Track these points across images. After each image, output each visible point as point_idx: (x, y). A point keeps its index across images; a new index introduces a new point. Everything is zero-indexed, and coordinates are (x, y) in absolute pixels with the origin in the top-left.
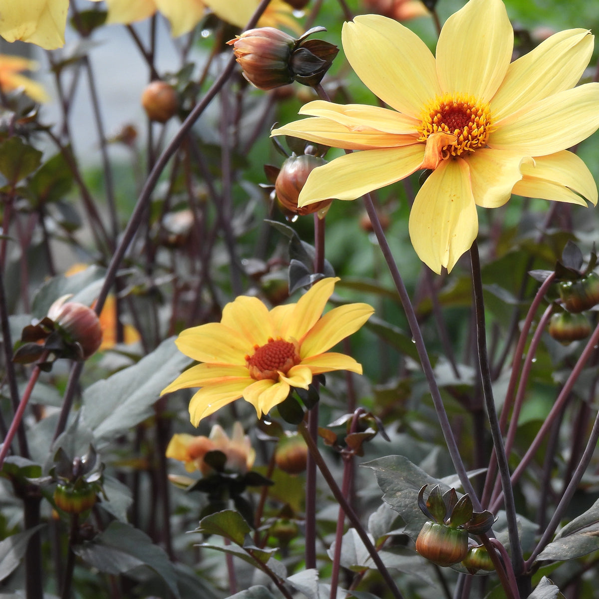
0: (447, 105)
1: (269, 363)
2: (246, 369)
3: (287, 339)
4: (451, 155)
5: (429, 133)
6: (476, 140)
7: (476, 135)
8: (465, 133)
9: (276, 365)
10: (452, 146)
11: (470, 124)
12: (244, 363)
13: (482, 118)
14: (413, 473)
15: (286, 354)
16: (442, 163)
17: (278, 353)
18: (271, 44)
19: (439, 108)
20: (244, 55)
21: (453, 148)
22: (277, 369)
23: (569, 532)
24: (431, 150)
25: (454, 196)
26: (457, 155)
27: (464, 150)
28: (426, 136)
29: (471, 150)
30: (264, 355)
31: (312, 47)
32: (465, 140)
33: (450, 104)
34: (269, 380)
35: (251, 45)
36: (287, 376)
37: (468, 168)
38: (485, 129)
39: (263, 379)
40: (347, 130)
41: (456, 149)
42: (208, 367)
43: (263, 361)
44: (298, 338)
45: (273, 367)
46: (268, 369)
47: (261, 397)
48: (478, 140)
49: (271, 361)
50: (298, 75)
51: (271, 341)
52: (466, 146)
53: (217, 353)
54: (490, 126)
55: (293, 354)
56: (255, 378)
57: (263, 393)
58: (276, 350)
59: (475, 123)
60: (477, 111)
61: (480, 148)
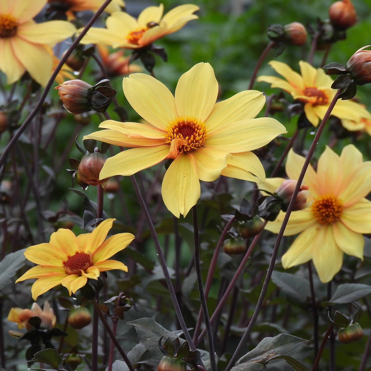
0: (181, 123)
1: (76, 265)
2: (63, 268)
3: (86, 252)
4: (184, 151)
5: (171, 139)
6: (198, 143)
7: (198, 140)
8: (192, 138)
9: (80, 266)
10: (184, 146)
11: (195, 133)
12: (62, 265)
13: (201, 130)
14: (156, 327)
15: (85, 260)
16: (179, 155)
17: (81, 260)
18: (79, 89)
19: (177, 124)
20: (64, 95)
21: (185, 147)
22: (80, 268)
23: (244, 361)
24: (173, 148)
25: (186, 174)
26: (187, 151)
27: (191, 148)
28: (170, 140)
29: (195, 148)
30: (73, 261)
31: (102, 91)
32: (191, 143)
33: (183, 123)
34: (76, 275)
35: (68, 89)
36: (86, 272)
37: (193, 158)
38: (203, 137)
39: (73, 274)
40: (126, 137)
41: (186, 148)
42: (42, 267)
43: (73, 264)
44: (92, 252)
45: (78, 268)
46: (75, 269)
47: (71, 284)
48: (199, 142)
49: (77, 264)
50: (94, 106)
51: (77, 253)
52: (192, 146)
53: (47, 259)
54: (206, 135)
55: (89, 261)
56: (68, 274)
57: (73, 282)
58: (79, 258)
59: (197, 133)
60: (198, 126)
61: (200, 147)
